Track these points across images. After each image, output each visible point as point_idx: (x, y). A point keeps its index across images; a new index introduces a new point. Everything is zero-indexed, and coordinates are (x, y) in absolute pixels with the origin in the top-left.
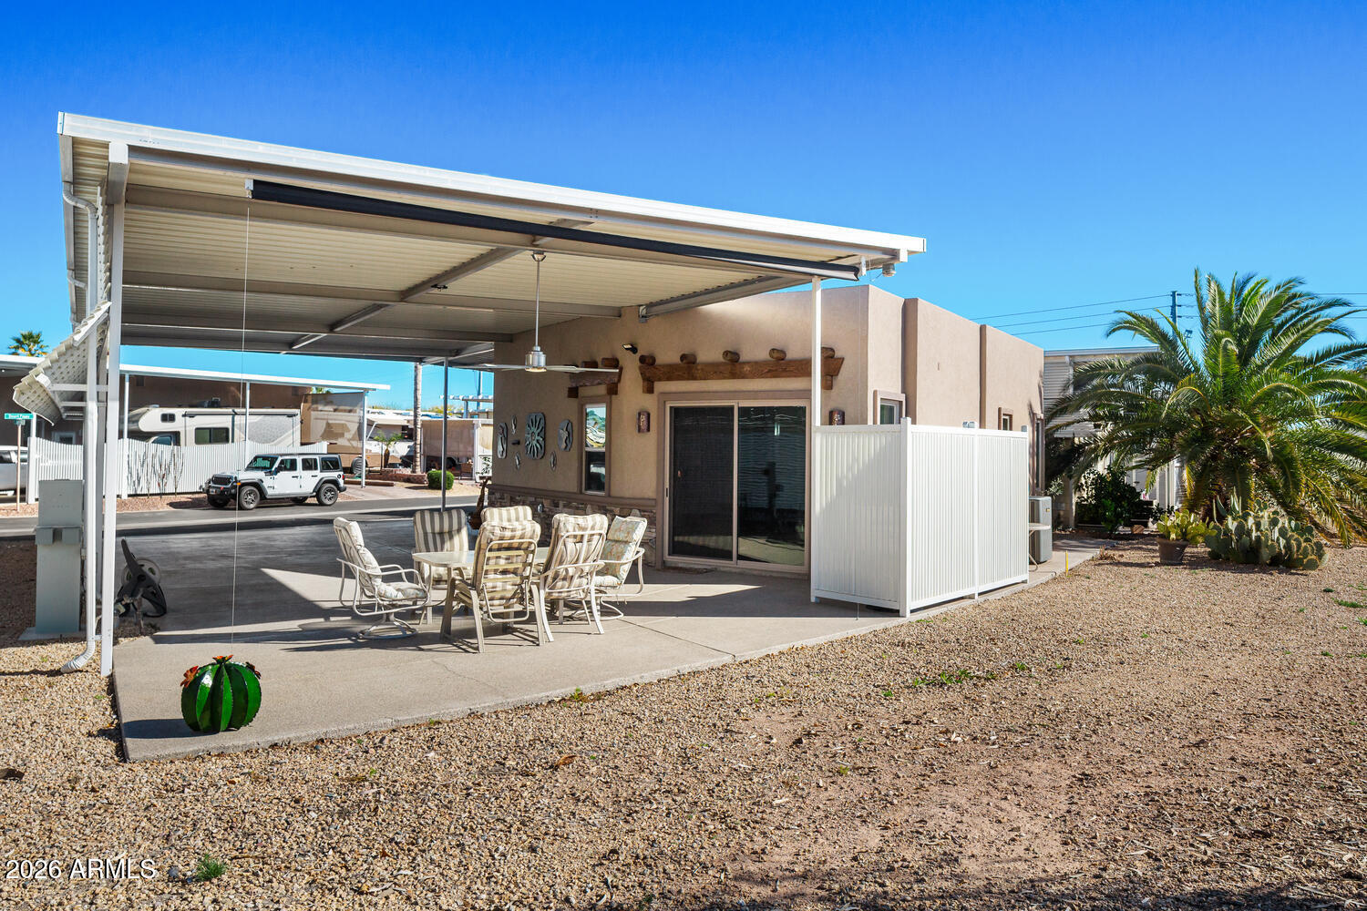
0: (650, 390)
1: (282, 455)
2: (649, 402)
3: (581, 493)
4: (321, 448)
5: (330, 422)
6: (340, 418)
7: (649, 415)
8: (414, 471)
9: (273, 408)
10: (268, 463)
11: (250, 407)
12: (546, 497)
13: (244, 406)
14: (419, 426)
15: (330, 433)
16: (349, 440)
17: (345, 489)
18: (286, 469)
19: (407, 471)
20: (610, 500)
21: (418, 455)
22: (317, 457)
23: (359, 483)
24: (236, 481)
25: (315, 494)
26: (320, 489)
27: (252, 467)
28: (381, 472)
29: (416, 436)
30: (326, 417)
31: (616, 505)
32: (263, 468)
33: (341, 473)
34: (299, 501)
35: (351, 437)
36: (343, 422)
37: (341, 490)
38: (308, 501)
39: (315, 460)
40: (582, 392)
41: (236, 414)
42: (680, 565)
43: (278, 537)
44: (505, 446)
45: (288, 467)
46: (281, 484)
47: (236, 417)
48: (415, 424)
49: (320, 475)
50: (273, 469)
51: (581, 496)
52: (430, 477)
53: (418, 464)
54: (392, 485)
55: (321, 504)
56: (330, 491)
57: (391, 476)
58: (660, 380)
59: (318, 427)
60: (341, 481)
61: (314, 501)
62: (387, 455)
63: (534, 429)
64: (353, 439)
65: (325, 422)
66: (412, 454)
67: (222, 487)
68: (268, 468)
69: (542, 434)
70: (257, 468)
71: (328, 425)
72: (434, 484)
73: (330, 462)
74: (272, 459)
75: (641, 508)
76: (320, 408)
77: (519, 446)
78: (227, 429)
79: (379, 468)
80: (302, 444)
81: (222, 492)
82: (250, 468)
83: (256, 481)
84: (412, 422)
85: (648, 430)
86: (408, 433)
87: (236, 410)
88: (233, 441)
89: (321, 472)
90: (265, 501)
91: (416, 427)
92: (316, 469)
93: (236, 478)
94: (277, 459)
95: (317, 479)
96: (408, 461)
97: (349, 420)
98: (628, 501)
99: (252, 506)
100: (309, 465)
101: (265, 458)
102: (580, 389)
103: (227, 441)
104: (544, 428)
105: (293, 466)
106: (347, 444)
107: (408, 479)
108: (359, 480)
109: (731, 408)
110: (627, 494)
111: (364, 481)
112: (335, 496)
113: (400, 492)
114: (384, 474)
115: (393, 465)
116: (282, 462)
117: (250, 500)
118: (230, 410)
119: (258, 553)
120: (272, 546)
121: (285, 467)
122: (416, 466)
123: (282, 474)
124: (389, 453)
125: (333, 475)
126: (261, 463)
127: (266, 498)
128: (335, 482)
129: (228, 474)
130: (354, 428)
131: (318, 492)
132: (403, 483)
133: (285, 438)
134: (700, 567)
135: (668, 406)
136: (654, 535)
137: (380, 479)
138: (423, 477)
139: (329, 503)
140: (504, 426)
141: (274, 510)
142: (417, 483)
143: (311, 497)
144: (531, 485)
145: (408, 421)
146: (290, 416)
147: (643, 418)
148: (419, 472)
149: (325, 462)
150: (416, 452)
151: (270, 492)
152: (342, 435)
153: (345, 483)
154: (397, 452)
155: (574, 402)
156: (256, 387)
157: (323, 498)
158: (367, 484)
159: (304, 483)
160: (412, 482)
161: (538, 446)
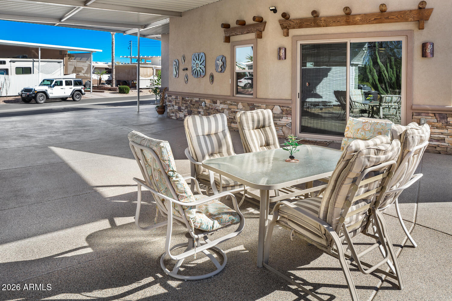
0: (287, 35)
1: (56, 79)
2: (286, 42)
3: (233, 96)
4: (73, 76)
5: (75, 66)
6: (80, 65)
7: (285, 49)
8: (112, 86)
9: (51, 59)
10: (50, 83)
11: (41, 59)
12: (207, 98)
13: (38, 58)
14: (114, 68)
15: (76, 70)
16: (84, 74)
17: (85, 94)
18: (58, 85)
19: (109, 86)
20: (257, 100)
21: (114, 79)
22: (72, 80)
23: (90, 91)
24: (35, 91)
25: (71, 96)
26: (73, 94)
27: (42, 84)
28: (98, 87)
29: (113, 72)
30: (73, 64)
31: (262, 103)
32: (47, 85)
33: (83, 87)
34: (64, 99)
35: (84, 72)
36: (81, 66)
37: (82, 94)
38: (68, 99)
39: (71, 81)
40: (233, 39)
41: (34, 61)
42: (307, 139)
43: (56, 120)
44: (177, 72)
45: (59, 84)
46: (55, 92)
47: (35, 63)
48: (112, 66)
49: (73, 88)
50: (52, 85)
51: (234, 98)
52: (120, 88)
53: (114, 83)
54: (103, 92)
55: (74, 100)
56: (78, 95)
57: (103, 88)
58: (294, 28)
59: (71, 68)
60: (83, 90)
61: (71, 99)
62: (100, 80)
63: (197, 62)
64: (85, 73)
65: (73, 66)
66: (111, 79)
67: (28, 93)
68: (49, 85)
69: (204, 64)
70: (45, 85)
71: (75, 68)
72: (122, 91)
73: (78, 82)
74: (52, 81)
75: (281, 105)
76: (71, 61)
77: (187, 71)
78: (30, 68)
79: (97, 85)
80: (64, 75)
81: (28, 96)
82: (41, 84)
83: (44, 90)
84: (111, 66)
85: (285, 58)
86: (109, 71)
87: (35, 60)
88: (33, 73)
89: (74, 86)
90: (48, 100)
91: (113, 68)
92: (71, 85)
93: (34, 89)
94: (53, 80)
95: (72, 90)
96: (109, 82)
97: (83, 65)
98: (270, 101)
99: (42, 102)
100: (68, 83)
101: (48, 80)
102: (231, 37)
103: (31, 73)
104: (205, 60)
105: (61, 83)
106: (83, 75)
107: (110, 90)
108: (89, 90)
109: (345, 44)
110: (271, 97)
111: (92, 90)
112: (81, 97)
113: (107, 94)
114: (100, 88)
115: (103, 84)
116: (56, 82)
117: (41, 99)
118: (32, 60)
119: (44, 133)
120: (52, 127)
121: (57, 84)
122: (113, 84)
123: (56, 87)
124: (101, 79)
125: (79, 88)
126: (46, 82)
127: (49, 98)
128: (80, 91)
129: (31, 87)
130: (85, 68)
131: (72, 95)
132: (108, 91)
133: (56, 72)
134: (322, 140)
135: (299, 43)
136: (290, 121)
137: (98, 89)
138: (116, 88)
139: (78, 100)
140: (176, 61)
141: (53, 104)
142: (114, 91)
143: (69, 97)
144: (195, 92)
145: (109, 66)
146: (59, 62)
147: (282, 51)
148: (114, 86)
149: (76, 82)
150: (113, 78)
151: (51, 96)
152: (81, 72)
153: (85, 91)
154: (104, 79)
155: (228, 45)
156: (44, 50)
157: (75, 98)
158: (93, 91)
159: (66, 91)
160: (112, 91)
161: (201, 70)
